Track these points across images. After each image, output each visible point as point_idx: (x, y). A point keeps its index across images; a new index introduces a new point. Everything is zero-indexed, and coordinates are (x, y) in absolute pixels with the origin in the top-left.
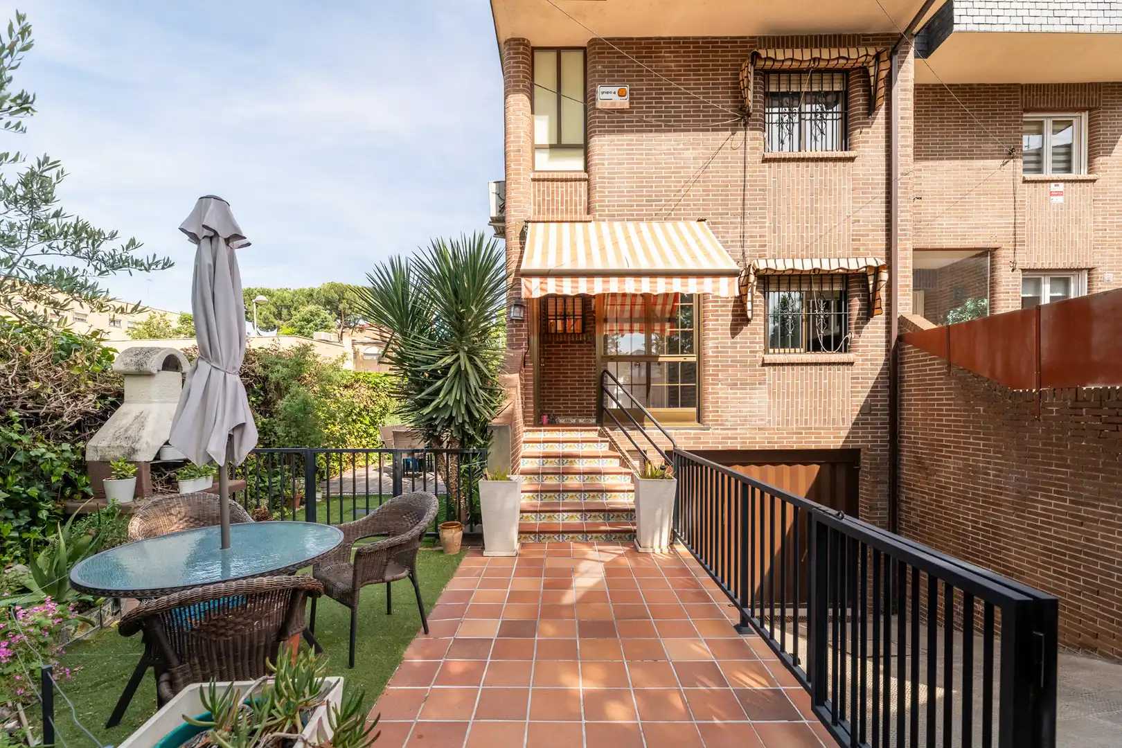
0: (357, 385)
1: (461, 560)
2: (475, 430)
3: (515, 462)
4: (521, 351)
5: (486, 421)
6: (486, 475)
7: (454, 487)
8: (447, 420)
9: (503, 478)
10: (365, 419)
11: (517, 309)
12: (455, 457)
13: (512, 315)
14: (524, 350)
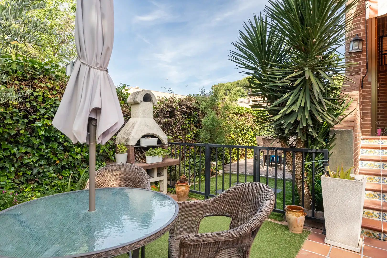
0: (247, 115)
1: (303, 241)
2: (317, 133)
3: (355, 164)
4: (359, 76)
5: (329, 125)
6: (328, 172)
7: (298, 178)
8: (293, 125)
9: (346, 176)
10: (251, 133)
11: (356, 43)
12: (300, 155)
13: (351, 49)
14: (362, 75)
